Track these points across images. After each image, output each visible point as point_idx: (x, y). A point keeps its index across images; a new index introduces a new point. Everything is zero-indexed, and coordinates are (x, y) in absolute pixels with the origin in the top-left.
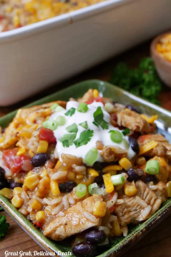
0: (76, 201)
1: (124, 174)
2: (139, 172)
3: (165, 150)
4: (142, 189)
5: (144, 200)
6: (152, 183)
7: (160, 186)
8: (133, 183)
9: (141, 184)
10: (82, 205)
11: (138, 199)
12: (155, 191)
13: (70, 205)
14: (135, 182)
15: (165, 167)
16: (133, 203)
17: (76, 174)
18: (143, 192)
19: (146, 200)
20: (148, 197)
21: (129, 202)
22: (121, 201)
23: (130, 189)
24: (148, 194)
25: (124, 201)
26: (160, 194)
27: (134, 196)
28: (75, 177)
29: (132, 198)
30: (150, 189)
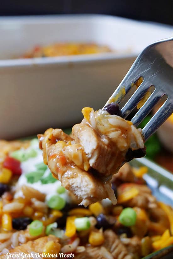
0: (28, 240)
1: (91, 219)
2: (111, 220)
3: (147, 201)
4: (111, 240)
5: (111, 252)
6: (124, 235)
7: (134, 241)
8: (101, 230)
9: (110, 234)
10: (32, 244)
11: (103, 251)
12: (127, 246)
13: (19, 243)
14: (104, 231)
15: (143, 222)
16: (96, 254)
17: (35, 210)
18: (110, 243)
19: (114, 253)
20: (116, 251)
21: (92, 252)
22: (82, 249)
23: (96, 237)
24: (117, 246)
25: (86, 250)
26: (132, 249)
27: (98, 246)
28: (33, 214)
29: (96, 249)
30: (121, 242)
